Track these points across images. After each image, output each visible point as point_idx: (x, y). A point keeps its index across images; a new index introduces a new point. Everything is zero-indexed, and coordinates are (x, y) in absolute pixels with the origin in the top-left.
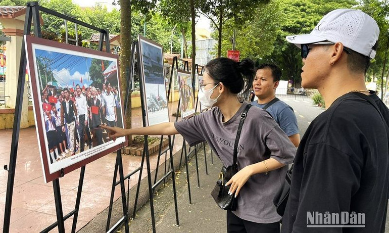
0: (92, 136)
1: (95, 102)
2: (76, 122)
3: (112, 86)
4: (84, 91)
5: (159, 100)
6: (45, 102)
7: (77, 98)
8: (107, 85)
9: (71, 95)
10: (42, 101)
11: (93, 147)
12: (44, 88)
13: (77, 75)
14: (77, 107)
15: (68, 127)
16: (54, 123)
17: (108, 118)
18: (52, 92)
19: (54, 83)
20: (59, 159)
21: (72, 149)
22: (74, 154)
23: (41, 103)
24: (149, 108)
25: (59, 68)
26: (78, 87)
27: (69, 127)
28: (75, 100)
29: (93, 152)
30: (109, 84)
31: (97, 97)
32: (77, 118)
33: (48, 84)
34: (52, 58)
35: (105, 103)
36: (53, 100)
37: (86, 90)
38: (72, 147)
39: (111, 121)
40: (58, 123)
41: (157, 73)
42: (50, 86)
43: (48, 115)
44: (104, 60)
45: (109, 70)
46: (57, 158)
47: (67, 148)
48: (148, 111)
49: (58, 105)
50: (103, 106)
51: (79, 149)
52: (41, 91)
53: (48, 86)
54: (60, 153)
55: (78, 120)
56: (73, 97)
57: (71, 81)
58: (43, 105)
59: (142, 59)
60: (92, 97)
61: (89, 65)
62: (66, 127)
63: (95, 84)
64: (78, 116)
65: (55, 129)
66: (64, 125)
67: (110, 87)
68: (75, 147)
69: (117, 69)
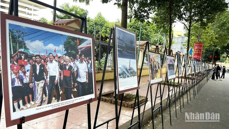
0: (61, 92)
1: (67, 67)
2: (45, 81)
3: (86, 57)
4: (56, 58)
5: (130, 70)
6: (14, 64)
7: (49, 63)
8: (80, 56)
9: (43, 61)
10: (11, 62)
11: (61, 101)
12: (14, 53)
13: (51, 46)
14: (48, 70)
15: (36, 85)
16: (21, 80)
17: (79, 80)
18: (23, 57)
19: (26, 50)
20: (22, 109)
21: (38, 101)
22: (41, 105)
23: (9, 64)
24: (120, 75)
25: (33, 40)
26: (51, 55)
27: (38, 84)
28: (47, 65)
29: (60, 105)
30: (83, 55)
31: (69, 63)
32: (47, 78)
33: (20, 50)
34: (26, 32)
35: (78, 68)
36: (23, 63)
37: (59, 57)
38: (39, 100)
39: (82, 82)
40: (26, 80)
41: (130, 51)
42: (21, 52)
43: (16, 74)
44: (79, 38)
45: (83, 45)
46: (21, 108)
47: (33, 101)
48: (119, 77)
49: (28, 67)
50: (75, 71)
51: (47, 102)
52: (11, 55)
53: (19, 52)
54: (24, 104)
55: (48, 79)
56: (45, 62)
57: (44, 50)
58: (11, 66)
59: (117, 41)
60: (65, 63)
61: (64, 40)
62: (35, 84)
63: (68, 54)
64: (48, 77)
65: (21, 85)
66: (32, 82)
67: (84, 57)
68: (42, 100)
69: (91, 45)
